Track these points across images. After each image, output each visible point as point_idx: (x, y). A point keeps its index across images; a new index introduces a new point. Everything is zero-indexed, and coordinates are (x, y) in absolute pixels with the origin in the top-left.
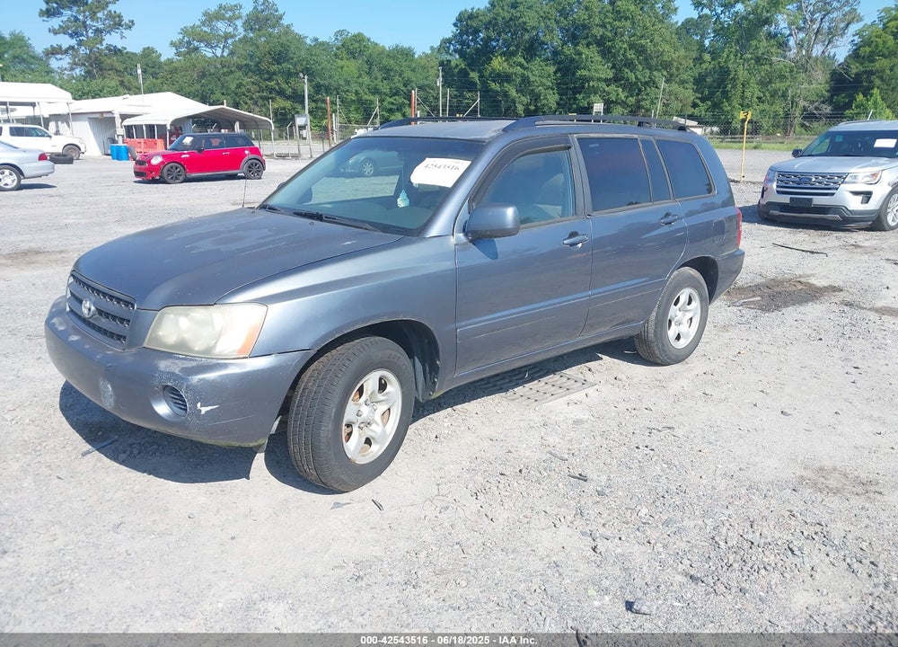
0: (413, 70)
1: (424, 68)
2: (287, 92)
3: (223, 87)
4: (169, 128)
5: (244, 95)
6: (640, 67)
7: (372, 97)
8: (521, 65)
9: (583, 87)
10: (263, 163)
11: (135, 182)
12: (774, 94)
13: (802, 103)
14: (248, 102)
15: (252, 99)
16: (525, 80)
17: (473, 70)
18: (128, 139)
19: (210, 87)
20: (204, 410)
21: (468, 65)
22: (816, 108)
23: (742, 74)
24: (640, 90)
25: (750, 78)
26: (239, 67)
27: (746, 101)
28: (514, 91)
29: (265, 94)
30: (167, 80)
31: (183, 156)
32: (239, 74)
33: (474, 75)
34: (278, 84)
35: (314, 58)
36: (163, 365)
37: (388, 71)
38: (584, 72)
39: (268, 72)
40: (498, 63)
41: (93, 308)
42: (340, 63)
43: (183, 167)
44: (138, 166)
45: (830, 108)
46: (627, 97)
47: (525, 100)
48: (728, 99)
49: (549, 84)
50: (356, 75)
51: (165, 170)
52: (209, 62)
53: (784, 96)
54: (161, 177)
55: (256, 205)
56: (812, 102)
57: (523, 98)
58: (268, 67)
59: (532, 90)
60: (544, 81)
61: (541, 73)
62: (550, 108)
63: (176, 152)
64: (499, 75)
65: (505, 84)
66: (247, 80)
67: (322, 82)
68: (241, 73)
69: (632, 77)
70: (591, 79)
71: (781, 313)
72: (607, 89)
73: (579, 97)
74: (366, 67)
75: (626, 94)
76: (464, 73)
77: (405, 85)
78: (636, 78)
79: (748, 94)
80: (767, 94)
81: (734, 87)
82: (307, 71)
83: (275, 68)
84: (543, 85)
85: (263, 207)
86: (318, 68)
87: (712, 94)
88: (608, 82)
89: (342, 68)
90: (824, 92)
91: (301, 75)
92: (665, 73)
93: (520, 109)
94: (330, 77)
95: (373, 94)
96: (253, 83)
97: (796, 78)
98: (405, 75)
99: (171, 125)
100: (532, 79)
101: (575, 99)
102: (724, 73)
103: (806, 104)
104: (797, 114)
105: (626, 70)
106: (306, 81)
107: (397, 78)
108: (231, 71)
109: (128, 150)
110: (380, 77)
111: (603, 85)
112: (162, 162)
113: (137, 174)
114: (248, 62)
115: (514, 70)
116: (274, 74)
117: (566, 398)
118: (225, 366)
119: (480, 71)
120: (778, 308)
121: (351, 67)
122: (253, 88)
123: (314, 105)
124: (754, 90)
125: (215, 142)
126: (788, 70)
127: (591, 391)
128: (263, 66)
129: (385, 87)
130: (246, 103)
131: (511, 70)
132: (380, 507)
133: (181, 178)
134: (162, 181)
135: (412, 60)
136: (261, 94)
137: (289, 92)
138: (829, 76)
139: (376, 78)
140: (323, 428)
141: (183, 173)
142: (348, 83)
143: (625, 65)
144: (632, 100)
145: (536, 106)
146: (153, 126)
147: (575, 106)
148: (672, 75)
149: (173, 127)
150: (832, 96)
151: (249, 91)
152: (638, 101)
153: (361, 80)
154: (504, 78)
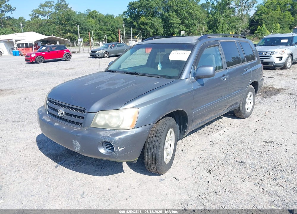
0: (114, 22)
1: (118, 21)
2: (71, 31)
3: (48, 29)
4: (33, 44)
5: (56, 32)
6: (190, 19)
7: (101, 32)
8: (150, 19)
9: (172, 26)
10: (70, 55)
11: (26, 63)
12: (232, 27)
13: (241, 29)
14: (58, 34)
15: (59, 33)
16: (152, 24)
17: (134, 22)
18: (19, 48)
19: (44, 29)
20: (120, 150)
21: (133, 20)
22: (245, 31)
23: (222, 21)
24: (190, 27)
25: (224, 22)
26: (54, 23)
27: (224, 29)
28: (149, 28)
29: (64, 32)
30: (28, 28)
31: (43, 54)
32: (53, 25)
33: (135, 23)
34: (68, 28)
35: (80, 19)
36: (102, 133)
37: (105, 22)
38: (171, 21)
39: (64, 24)
40: (143, 19)
41: (64, 113)
42: (89, 20)
43: (43, 57)
44: (27, 58)
45: (250, 31)
46: (186, 29)
47: (153, 31)
48: (218, 29)
49: (160, 25)
50: (95, 24)
51: (37, 59)
52: (43, 21)
53: (235, 27)
54: (35, 61)
55: (104, 70)
56: (244, 29)
57: (152, 30)
58: (64, 22)
59: (155, 28)
60: (159, 24)
61: (158, 22)
62: (161, 33)
63: (40, 52)
64: (143, 23)
65: (146, 26)
66: (57, 27)
67: (83, 27)
68: (54, 25)
69: (187, 22)
70: (174, 23)
71: (271, 98)
72: (179, 26)
73: (170, 29)
74: (98, 22)
75: (186, 28)
76: (132, 23)
77: (112, 27)
78: (189, 23)
79: (224, 27)
80: (230, 27)
81: (220, 25)
82: (78, 23)
83: (66, 22)
84: (158, 26)
85: (108, 71)
86: (82, 22)
87: (213, 27)
88: (180, 24)
89: (90, 22)
90: (248, 26)
91: (77, 25)
92: (198, 21)
93: (151, 34)
94: (86, 25)
95: (101, 30)
96: (59, 28)
97: (238, 21)
98: (112, 24)
99: (34, 43)
100: (155, 24)
101: (169, 30)
102: (216, 20)
103: (242, 30)
104: (239, 33)
105: (185, 20)
106: (78, 27)
107: (109, 25)
108: (51, 24)
109: (19, 52)
110: (103, 25)
111: (178, 25)
112: (36, 56)
113: (26, 60)
114: (57, 21)
115: (149, 21)
116: (66, 24)
117: (218, 133)
118: (127, 132)
119: (137, 22)
120: (269, 97)
121: (93, 21)
122: (60, 30)
123: (81, 35)
124: (225, 26)
125: (54, 48)
126: (236, 19)
127: (225, 129)
128: (63, 22)
129: (105, 28)
130: (57, 35)
131: (148, 21)
132: (177, 179)
133: (43, 61)
134: (36, 63)
135: (113, 19)
136: (62, 32)
137: (72, 31)
138: (248, 21)
139: (102, 25)
140: (160, 152)
141: (43, 59)
142: (92, 27)
143: (185, 18)
144: (188, 30)
145: (156, 33)
146: (28, 43)
147: (169, 33)
148: (200, 22)
149: (35, 44)
150: (250, 27)
151: (58, 30)
152: (190, 30)
153: (96, 26)
154: (145, 24)
